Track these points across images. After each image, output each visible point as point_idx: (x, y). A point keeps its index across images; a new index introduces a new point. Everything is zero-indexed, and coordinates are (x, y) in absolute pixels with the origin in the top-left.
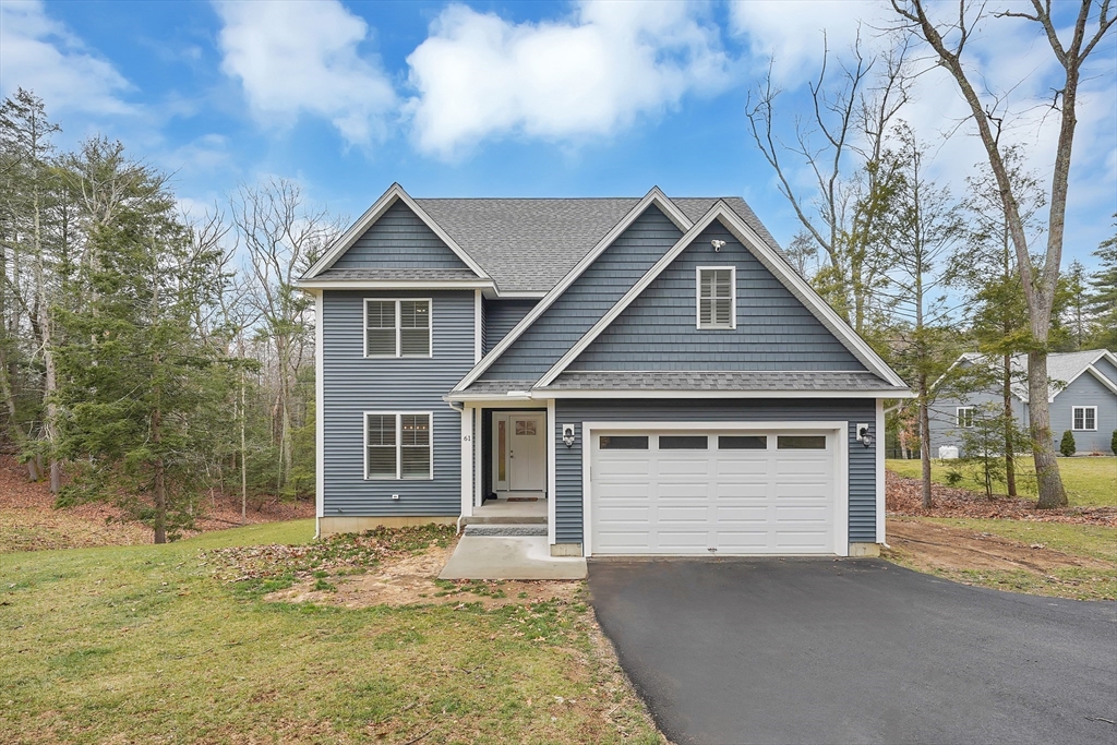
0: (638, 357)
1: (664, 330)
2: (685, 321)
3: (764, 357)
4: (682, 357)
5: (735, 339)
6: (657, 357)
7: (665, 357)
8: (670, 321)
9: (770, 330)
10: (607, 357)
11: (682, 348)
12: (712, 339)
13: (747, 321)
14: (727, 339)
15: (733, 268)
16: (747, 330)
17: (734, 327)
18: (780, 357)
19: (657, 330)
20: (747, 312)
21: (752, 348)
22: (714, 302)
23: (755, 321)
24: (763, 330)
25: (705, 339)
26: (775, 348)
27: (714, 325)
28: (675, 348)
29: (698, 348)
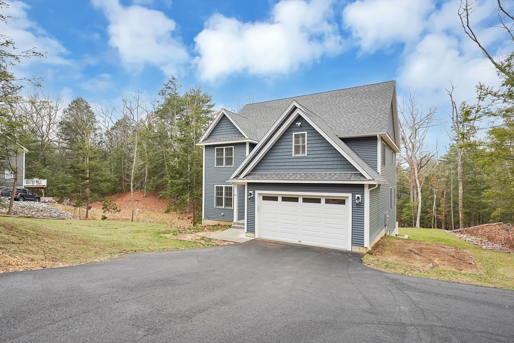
0: (273, 168)
1: (282, 157)
2: (289, 154)
3: (317, 167)
4: (287, 167)
5: (307, 160)
6: (279, 167)
7: (282, 167)
8: (284, 154)
9: (320, 156)
10: (263, 168)
11: (287, 164)
12: (298, 160)
13: (311, 153)
14: (304, 160)
15: (306, 133)
16: (311, 156)
17: (306, 155)
18: (323, 167)
19: (279, 157)
20: (311, 149)
21: (313, 163)
22: (301, 146)
23: (314, 153)
24: (317, 156)
25: (295, 160)
26: (322, 163)
27: (301, 155)
28: (285, 164)
29: (293, 164)
